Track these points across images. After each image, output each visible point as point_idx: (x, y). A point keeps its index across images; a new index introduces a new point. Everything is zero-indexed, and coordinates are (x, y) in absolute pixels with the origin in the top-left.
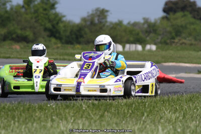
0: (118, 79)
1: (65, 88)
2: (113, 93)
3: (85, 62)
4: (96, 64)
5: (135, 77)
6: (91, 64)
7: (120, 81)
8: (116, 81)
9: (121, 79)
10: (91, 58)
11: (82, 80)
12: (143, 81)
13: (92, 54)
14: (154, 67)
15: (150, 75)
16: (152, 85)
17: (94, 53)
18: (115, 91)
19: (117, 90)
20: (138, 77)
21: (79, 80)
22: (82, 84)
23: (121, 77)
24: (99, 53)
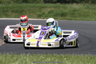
0: (57, 40)
1: (32, 44)
2: (54, 46)
3: (42, 31)
4: (47, 32)
5: (66, 38)
6: (45, 32)
7: (58, 40)
8: (56, 41)
9: (59, 40)
10: (45, 29)
11: (40, 40)
12: (70, 40)
13: (45, 28)
14: (76, 33)
15: (73, 37)
16: (75, 41)
17: (47, 27)
18: (55, 45)
19: (56, 44)
20: (67, 38)
21: (39, 40)
22: (40, 42)
23: (58, 39)
24: (49, 27)
